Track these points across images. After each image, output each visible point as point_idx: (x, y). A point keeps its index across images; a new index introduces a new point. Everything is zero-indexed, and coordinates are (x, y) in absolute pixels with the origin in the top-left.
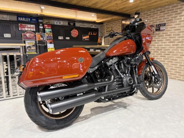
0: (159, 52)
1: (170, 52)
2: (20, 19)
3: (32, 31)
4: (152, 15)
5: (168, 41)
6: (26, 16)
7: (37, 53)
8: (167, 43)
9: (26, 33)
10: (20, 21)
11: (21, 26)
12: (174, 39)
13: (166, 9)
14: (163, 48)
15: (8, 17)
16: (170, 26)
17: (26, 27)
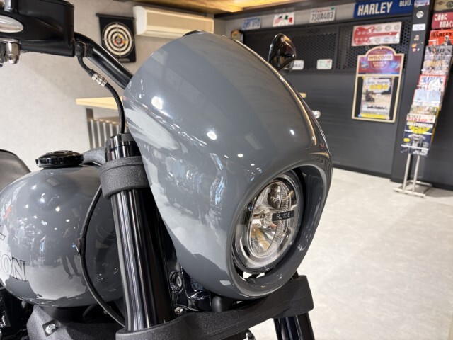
2: (362, 10)
3: (390, 45)
7: (391, 119)
9: (370, 54)
10: (363, 16)
11: (359, 33)
15: (334, 11)
17: (375, 32)
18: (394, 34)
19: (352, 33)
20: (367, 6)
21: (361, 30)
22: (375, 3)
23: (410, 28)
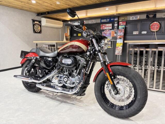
6: (107, 18)
7: (111, 47)
9: (105, 31)
17: (106, 26)
18: (110, 26)
19: (100, 26)
21: (102, 25)
23: (114, 25)
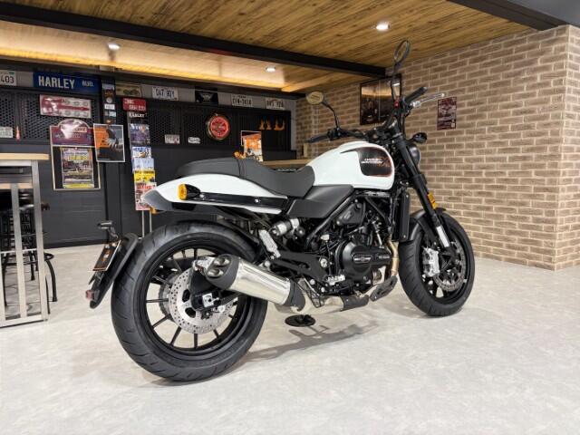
0: (473, 180)
1: (506, 180)
2: (43, 81)
4: (448, 70)
5: (497, 148)
6: (61, 73)
7: (96, 185)
8: (495, 153)
10: (45, 87)
11: (47, 103)
12: (514, 140)
13: (489, 49)
14: (484, 168)
16: (502, 101)
17: (63, 104)
18: (85, 109)
19: (38, 101)
20: (48, 79)
22: (57, 77)
23: (102, 106)
